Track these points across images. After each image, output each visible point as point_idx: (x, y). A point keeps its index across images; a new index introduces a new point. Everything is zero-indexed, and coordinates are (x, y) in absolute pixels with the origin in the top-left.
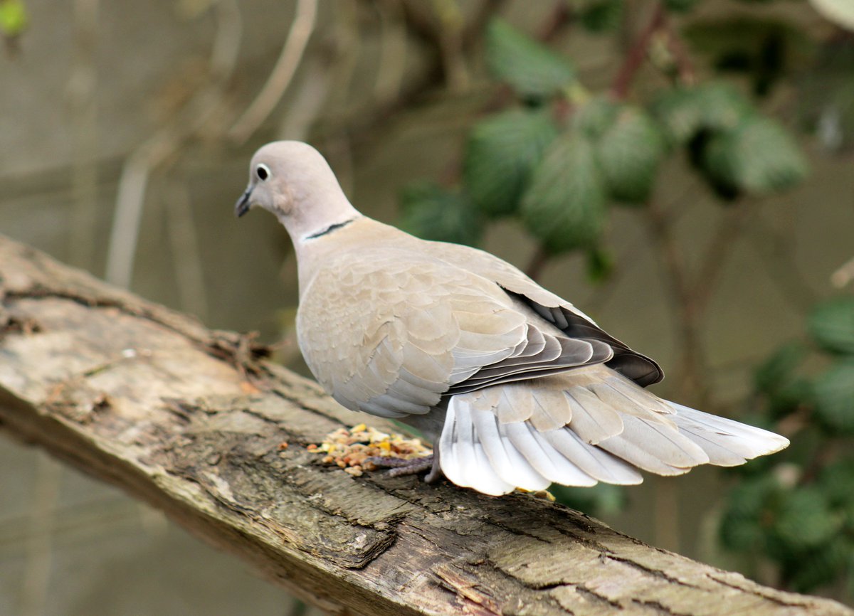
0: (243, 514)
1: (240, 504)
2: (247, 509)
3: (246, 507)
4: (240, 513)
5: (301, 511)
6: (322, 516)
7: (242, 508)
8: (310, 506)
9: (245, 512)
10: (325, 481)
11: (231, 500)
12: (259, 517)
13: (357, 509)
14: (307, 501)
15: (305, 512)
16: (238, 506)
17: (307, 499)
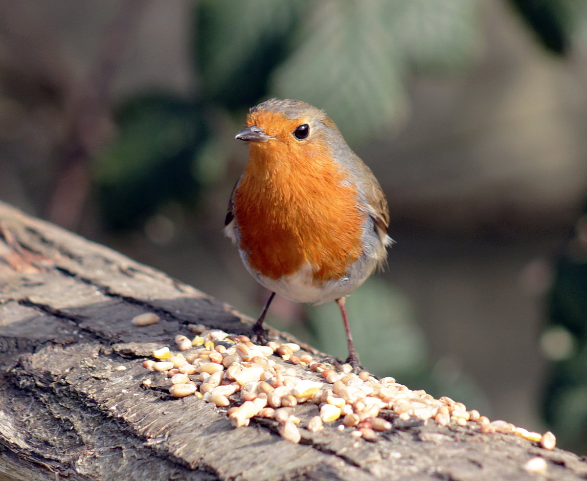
0: (44, 467)
1: (37, 450)
2: (49, 460)
3: (47, 456)
4: (37, 465)
5: (137, 463)
6: (173, 471)
7: (42, 457)
8: (151, 455)
9: (48, 465)
10: (171, 414)
11: (23, 444)
12: (71, 471)
13: (230, 460)
14: (145, 447)
15: (143, 464)
16: (34, 454)
17: (145, 444)
